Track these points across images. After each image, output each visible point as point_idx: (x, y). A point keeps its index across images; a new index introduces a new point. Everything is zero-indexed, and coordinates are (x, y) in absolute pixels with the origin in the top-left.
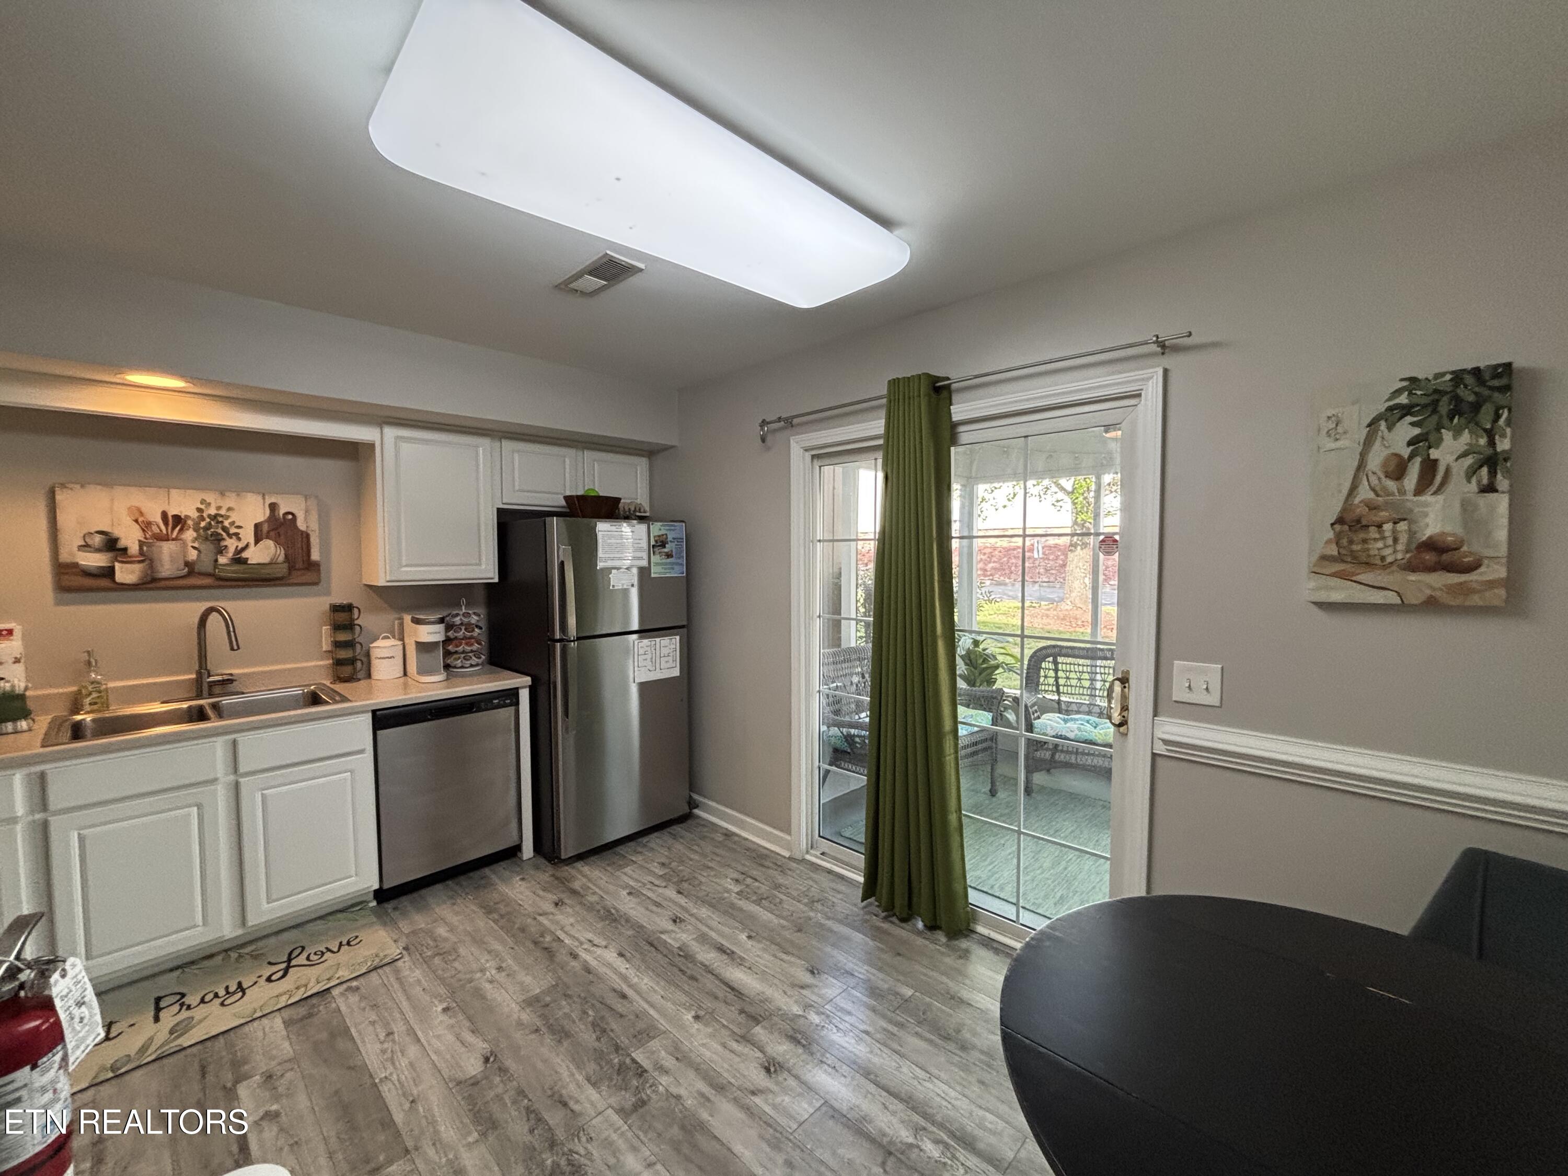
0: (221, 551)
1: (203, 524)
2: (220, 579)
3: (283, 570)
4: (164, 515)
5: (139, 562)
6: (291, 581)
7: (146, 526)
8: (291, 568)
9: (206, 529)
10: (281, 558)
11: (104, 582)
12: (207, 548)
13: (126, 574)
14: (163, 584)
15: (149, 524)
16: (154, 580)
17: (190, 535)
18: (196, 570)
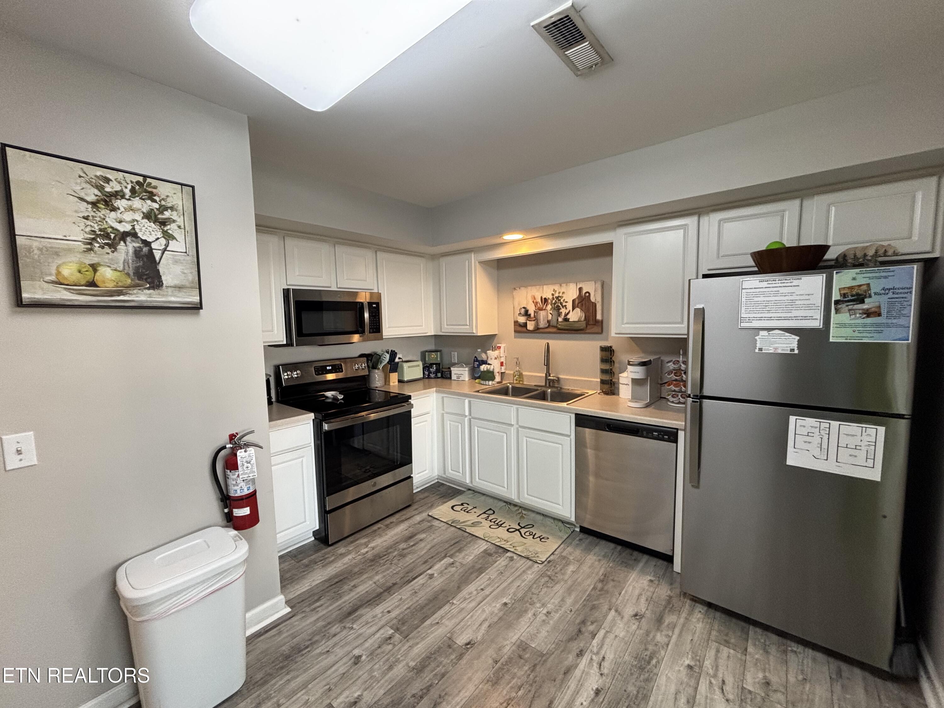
0: (559, 315)
1: (554, 301)
2: (559, 329)
3: (583, 325)
4: (541, 298)
5: (534, 320)
6: (587, 331)
7: (536, 304)
9: (555, 304)
10: (583, 318)
11: (524, 329)
12: (555, 313)
13: (531, 326)
14: (541, 330)
15: (537, 303)
16: (538, 329)
17: (549, 307)
18: (551, 324)
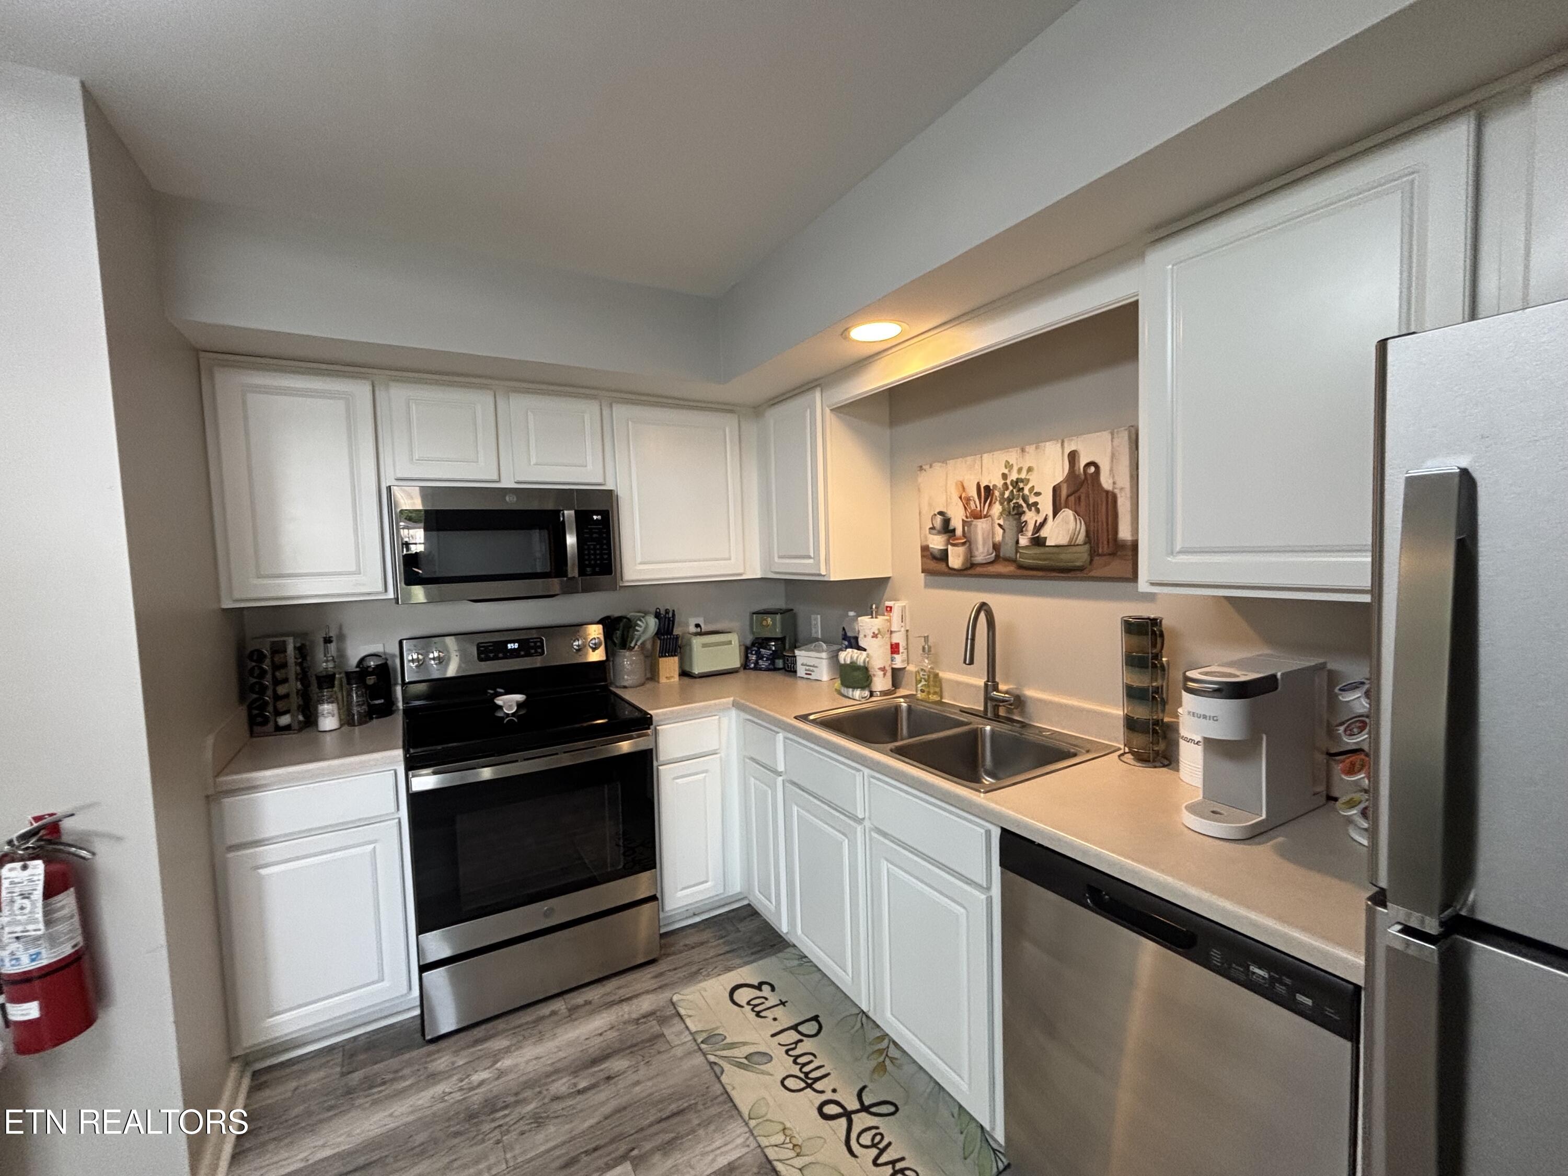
0: (1021, 529)
2: (1021, 567)
4: (978, 485)
5: (964, 544)
7: (966, 501)
8: (1093, 553)
10: (1081, 538)
11: (941, 566)
13: (956, 559)
14: (979, 570)
15: (968, 499)
16: (973, 565)
18: (1001, 555)
